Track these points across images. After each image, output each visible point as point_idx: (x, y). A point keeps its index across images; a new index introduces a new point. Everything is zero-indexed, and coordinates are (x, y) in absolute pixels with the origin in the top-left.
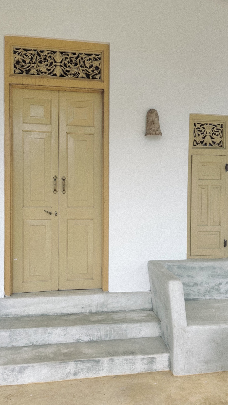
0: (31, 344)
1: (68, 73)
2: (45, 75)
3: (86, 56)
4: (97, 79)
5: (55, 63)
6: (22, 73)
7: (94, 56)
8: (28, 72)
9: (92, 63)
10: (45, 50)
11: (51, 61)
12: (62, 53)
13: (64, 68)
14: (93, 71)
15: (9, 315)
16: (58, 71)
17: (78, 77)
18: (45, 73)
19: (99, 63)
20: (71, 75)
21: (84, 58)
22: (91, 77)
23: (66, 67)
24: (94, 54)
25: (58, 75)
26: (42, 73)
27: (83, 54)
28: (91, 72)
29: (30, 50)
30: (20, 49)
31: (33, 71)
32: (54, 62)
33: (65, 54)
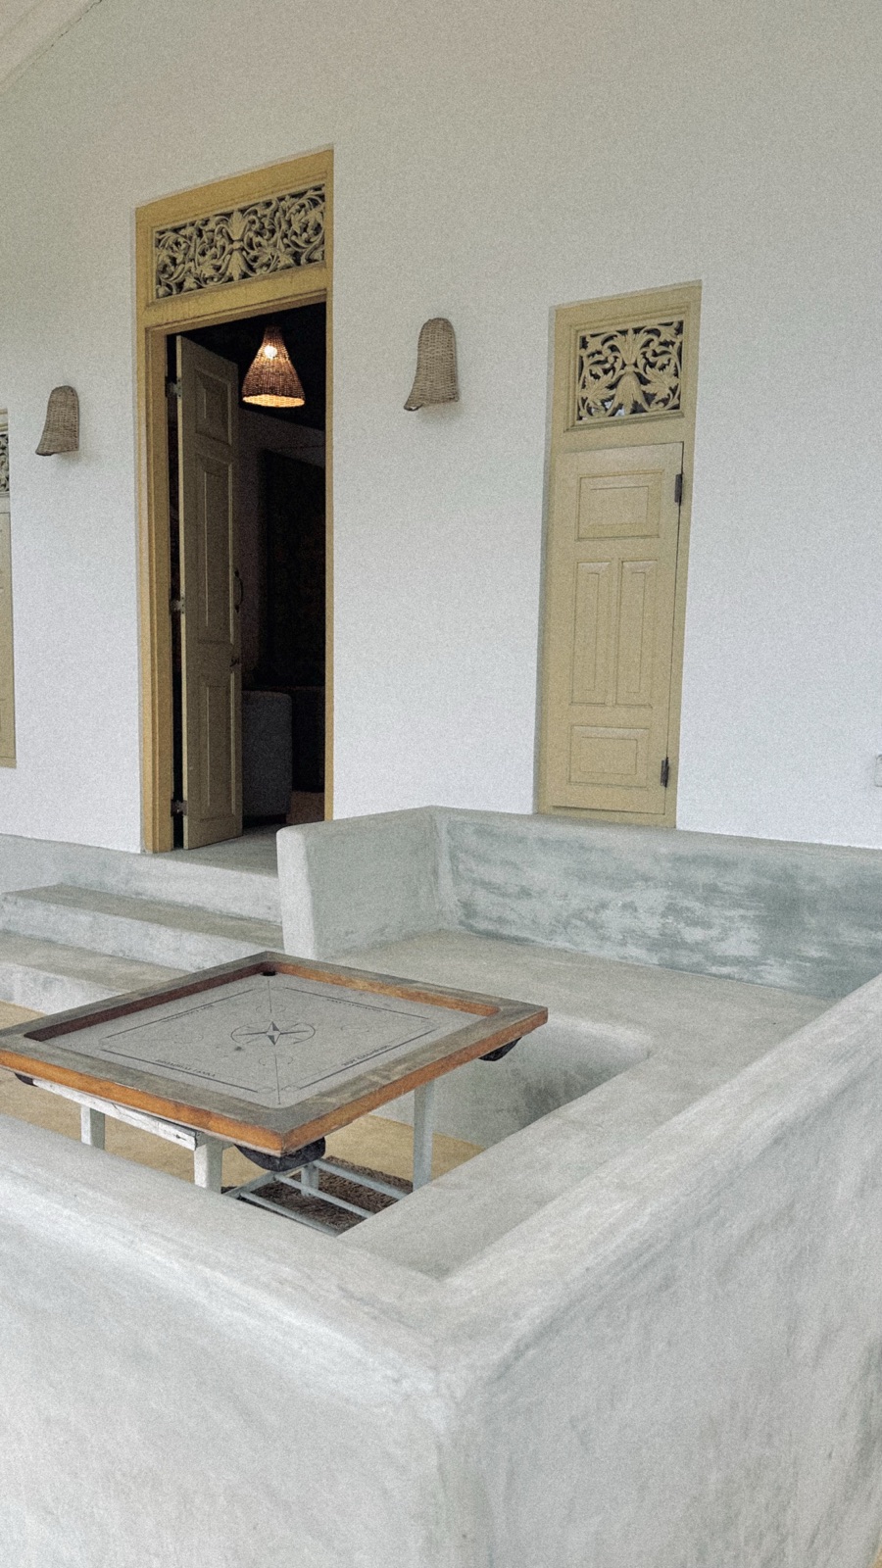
0: (121, 955)
1: (255, 265)
2: (212, 284)
3: (293, 200)
4: (316, 260)
5: (231, 246)
6: (170, 294)
7: (311, 194)
8: (180, 286)
9: (307, 218)
10: (210, 215)
11: (221, 243)
12: (242, 211)
13: (248, 253)
14: (308, 242)
15: (141, 894)
16: (236, 266)
17: (275, 270)
18: (212, 278)
19: (322, 213)
20: (261, 267)
21: (289, 209)
22: (303, 260)
23: (253, 249)
24: (311, 189)
25: (236, 276)
26: (205, 280)
27: (287, 197)
28: (303, 245)
29: (184, 227)
30: (167, 230)
31: (190, 283)
32: (227, 243)
33: (249, 214)
